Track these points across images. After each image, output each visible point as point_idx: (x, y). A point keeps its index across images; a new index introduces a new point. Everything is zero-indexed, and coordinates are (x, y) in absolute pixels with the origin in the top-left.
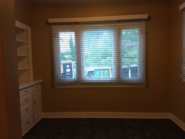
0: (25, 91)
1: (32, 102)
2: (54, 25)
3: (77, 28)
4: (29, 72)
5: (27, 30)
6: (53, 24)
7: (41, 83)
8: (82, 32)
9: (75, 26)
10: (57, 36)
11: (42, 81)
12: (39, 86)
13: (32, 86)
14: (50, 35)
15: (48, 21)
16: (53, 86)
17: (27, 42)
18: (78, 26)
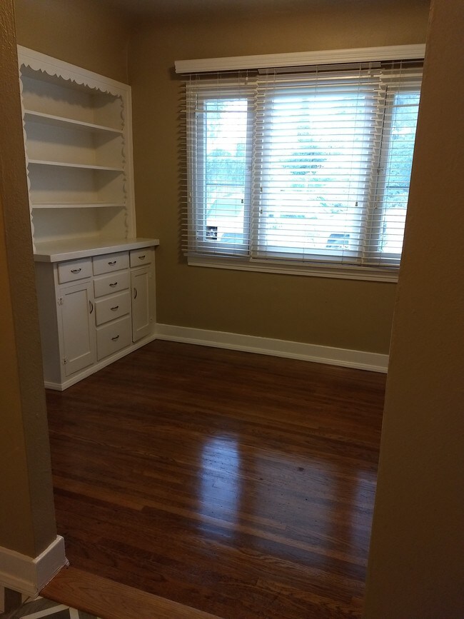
0: (110, 263)
1: (128, 292)
2: (190, 81)
3: (254, 87)
4: (126, 214)
5: (121, 97)
6: (187, 78)
7: (156, 247)
8: (269, 100)
9: (249, 84)
10: (197, 114)
11: (156, 242)
12: (150, 255)
13: (129, 252)
14: (179, 112)
15: (174, 69)
16: (183, 260)
17: (122, 132)
18: (256, 83)
